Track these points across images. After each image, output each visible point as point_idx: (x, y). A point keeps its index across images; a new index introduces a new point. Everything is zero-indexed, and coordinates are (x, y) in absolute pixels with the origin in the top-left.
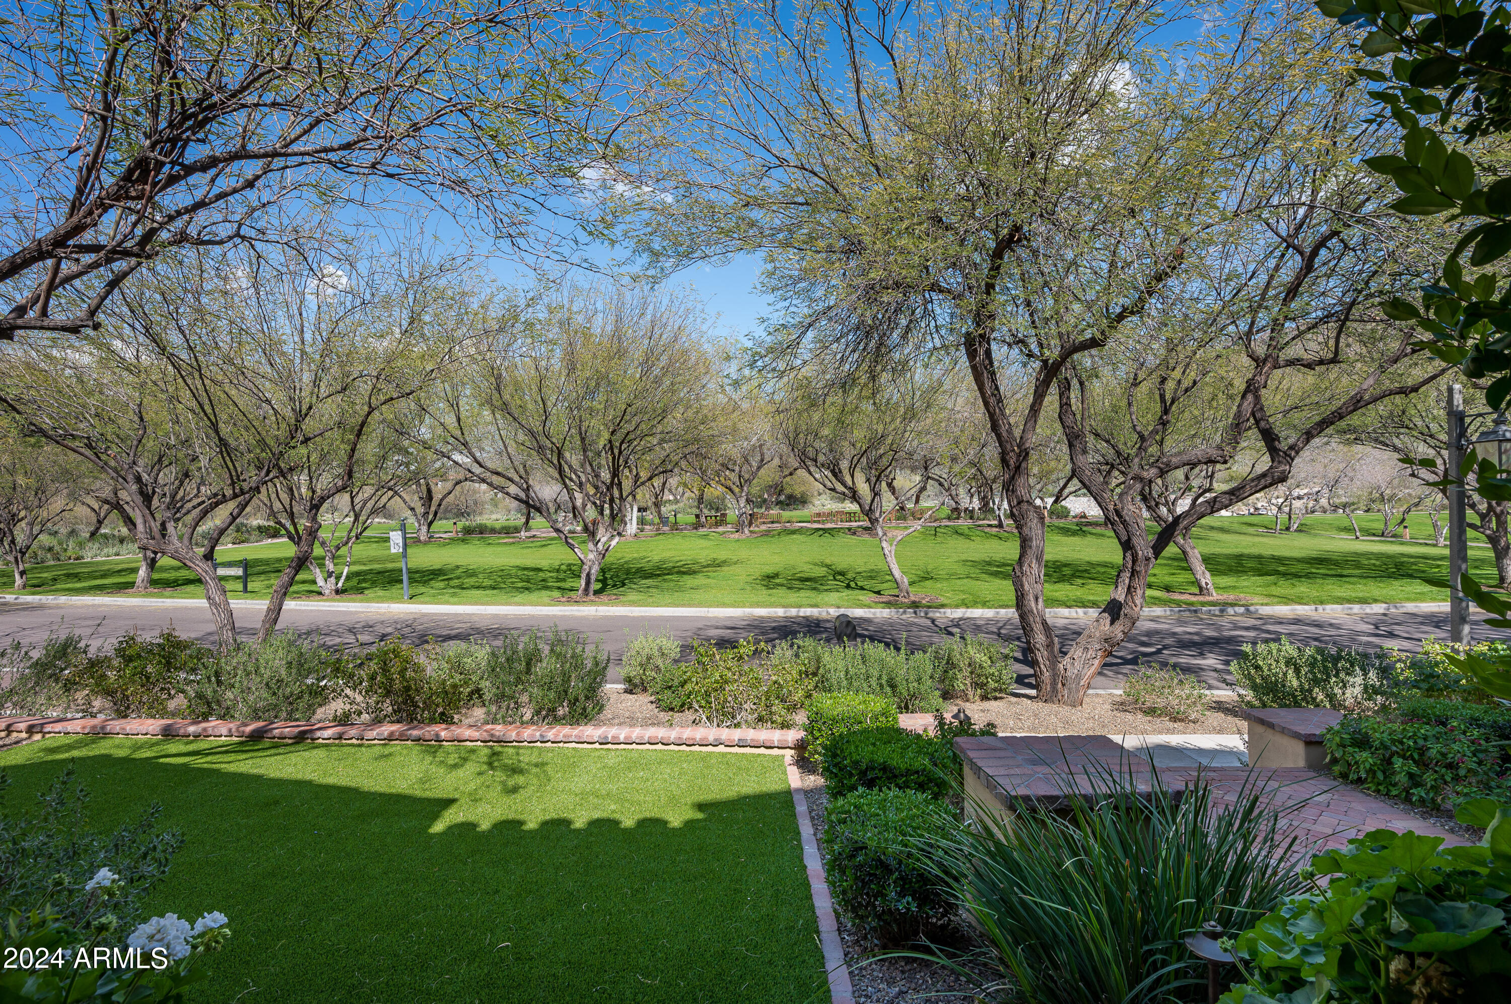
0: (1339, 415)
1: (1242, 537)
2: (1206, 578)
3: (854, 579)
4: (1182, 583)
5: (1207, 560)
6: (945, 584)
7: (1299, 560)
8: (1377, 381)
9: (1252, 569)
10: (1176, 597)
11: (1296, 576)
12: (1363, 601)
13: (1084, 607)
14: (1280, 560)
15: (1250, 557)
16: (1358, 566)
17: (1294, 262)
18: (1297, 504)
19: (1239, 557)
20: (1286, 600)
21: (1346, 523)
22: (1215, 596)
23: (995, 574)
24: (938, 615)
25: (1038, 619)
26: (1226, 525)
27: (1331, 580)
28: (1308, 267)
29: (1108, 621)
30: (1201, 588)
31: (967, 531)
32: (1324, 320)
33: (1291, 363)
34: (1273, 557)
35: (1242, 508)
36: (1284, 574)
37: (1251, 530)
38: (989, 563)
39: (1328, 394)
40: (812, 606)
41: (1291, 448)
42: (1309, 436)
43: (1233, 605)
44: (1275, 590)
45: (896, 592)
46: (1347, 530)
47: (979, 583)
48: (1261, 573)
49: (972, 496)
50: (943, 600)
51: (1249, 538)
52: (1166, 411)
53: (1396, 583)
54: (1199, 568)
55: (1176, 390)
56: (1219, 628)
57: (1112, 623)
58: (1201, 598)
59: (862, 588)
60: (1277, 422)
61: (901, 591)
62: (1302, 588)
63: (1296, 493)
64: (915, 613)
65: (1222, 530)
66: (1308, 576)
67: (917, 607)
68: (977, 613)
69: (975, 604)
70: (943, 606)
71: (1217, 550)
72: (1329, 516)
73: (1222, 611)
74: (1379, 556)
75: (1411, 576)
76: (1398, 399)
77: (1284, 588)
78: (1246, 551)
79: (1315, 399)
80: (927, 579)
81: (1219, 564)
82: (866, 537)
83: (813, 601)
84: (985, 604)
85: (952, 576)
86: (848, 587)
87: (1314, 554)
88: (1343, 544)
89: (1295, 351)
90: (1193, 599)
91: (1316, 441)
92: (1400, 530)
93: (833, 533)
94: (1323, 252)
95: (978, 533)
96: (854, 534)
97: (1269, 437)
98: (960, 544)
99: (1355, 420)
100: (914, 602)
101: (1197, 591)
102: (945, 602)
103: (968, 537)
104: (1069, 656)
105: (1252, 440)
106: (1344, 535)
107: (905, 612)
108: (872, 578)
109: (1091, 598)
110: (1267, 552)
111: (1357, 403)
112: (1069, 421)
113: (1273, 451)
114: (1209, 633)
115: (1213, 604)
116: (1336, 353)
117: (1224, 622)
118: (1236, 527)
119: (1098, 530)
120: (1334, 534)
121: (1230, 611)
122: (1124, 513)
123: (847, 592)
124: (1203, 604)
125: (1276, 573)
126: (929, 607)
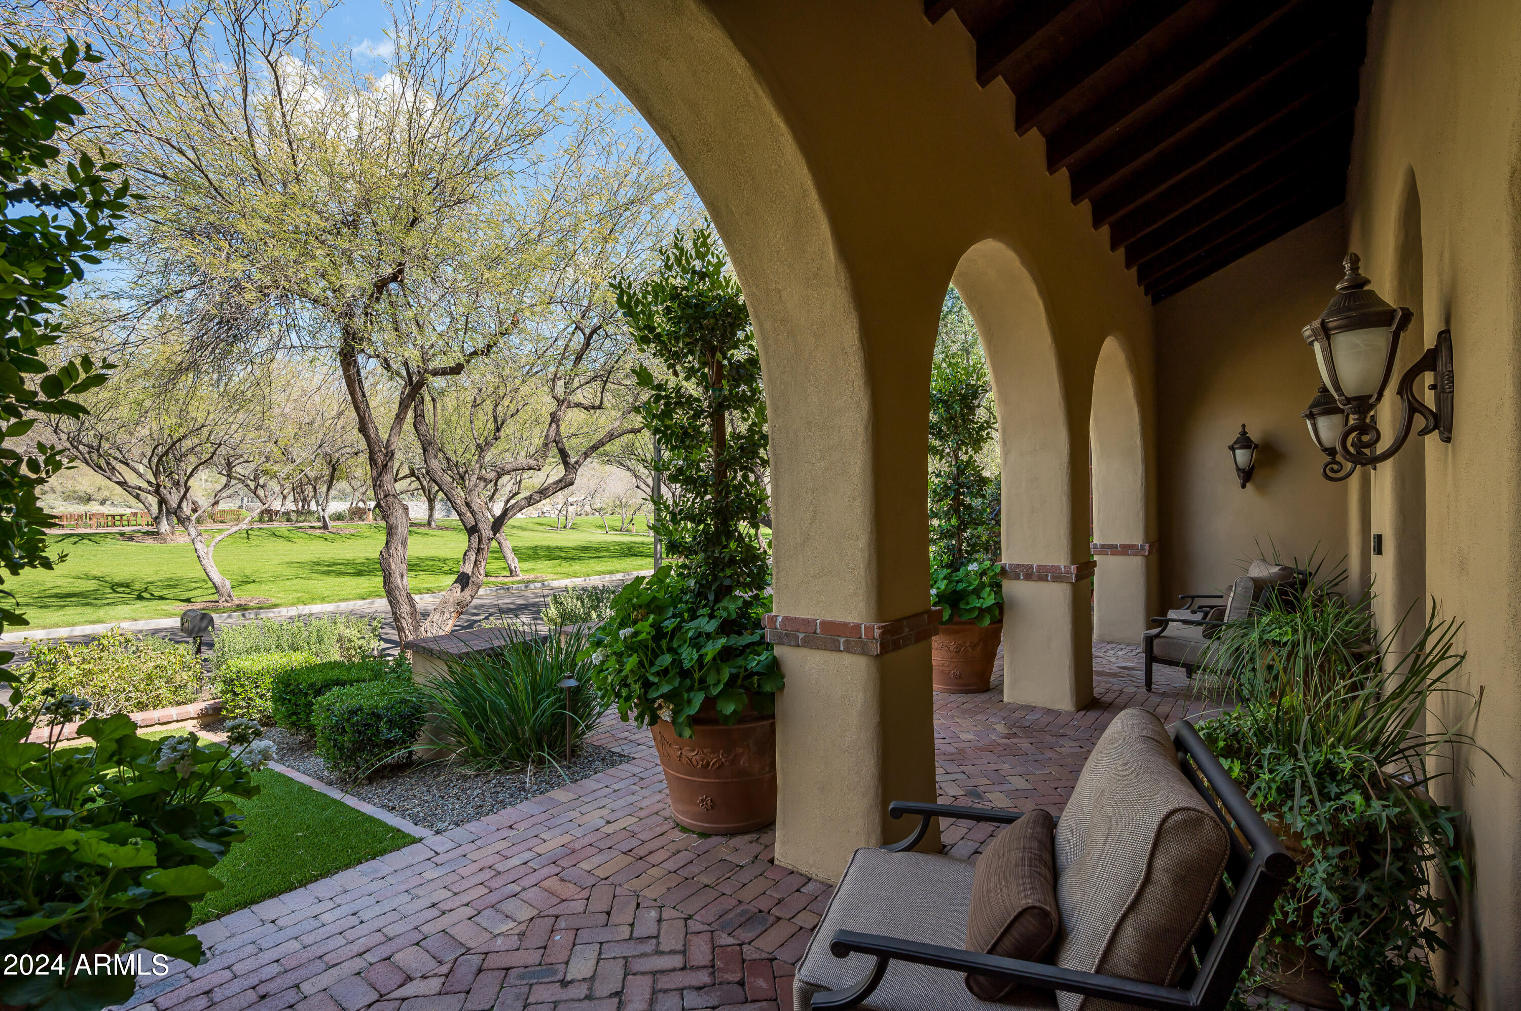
0: (601, 443)
1: (536, 534)
2: (514, 563)
3: (146, 590)
4: (496, 570)
5: (516, 551)
6: (272, 585)
7: (573, 548)
8: (621, 424)
9: (544, 556)
10: (494, 579)
11: (573, 559)
12: (611, 573)
13: (421, 593)
14: (561, 549)
15: (541, 548)
16: (608, 551)
17: (579, 338)
18: (571, 509)
19: (535, 548)
20: (568, 575)
21: (600, 522)
22: (522, 576)
23: (328, 573)
24: (271, 615)
25: (403, 593)
26: (523, 524)
27: (593, 560)
28: (587, 344)
29: (459, 590)
30: (511, 571)
31: (286, 533)
32: (594, 379)
33: (578, 405)
34: (557, 547)
35: (532, 512)
36: (565, 558)
37: (541, 528)
38: (318, 564)
39: (593, 428)
40: (93, 622)
41: (576, 462)
42: (586, 455)
43: (533, 582)
44: (560, 570)
45: (216, 597)
46: (600, 527)
47: (310, 582)
48: (551, 559)
49: (285, 497)
50: (274, 601)
51: (540, 534)
52: (498, 430)
53: (628, 560)
54: (510, 555)
55: (505, 414)
56: (526, 598)
57: (462, 590)
58: (511, 579)
59: (162, 598)
60: (567, 444)
61: (221, 595)
62: (577, 567)
63: (571, 500)
64: (243, 615)
65: (521, 528)
66: (580, 558)
67: (246, 610)
68: (316, 608)
69: (313, 600)
70: (276, 606)
71: (519, 544)
72: (591, 517)
73: (526, 587)
74: (619, 544)
75: (636, 555)
76: (630, 436)
77: (566, 567)
78: (539, 544)
79: (585, 430)
80: (247, 583)
81: (521, 553)
82: (150, 542)
83: (94, 617)
84: (323, 600)
85: (276, 578)
86: (140, 598)
87: (583, 544)
88: (598, 537)
89: (578, 397)
90: (505, 580)
91: (589, 460)
92: (631, 526)
93: (97, 538)
94: (595, 336)
95: (300, 534)
96: (131, 539)
97: (564, 454)
98: (281, 544)
99: (608, 447)
100: (238, 606)
101: (508, 574)
102: (278, 602)
103: (288, 539)
104: (429, 619)
105: (553, 457)
106: (599, 531)
107: (230, 616)
108: (174, 587)
109: (425, 586)
110: (553, 544)
111: (611, 436)
112: (423, 429)
113: (566, 464)
114: (520, 602)
115: (520, 582)
116: (601, 403)
117: (528, 594)
118: (531, 526)
119: (422, 530)
120: (593, 529)
121: (532, 586)
122: (472, 505)
123: (140, 604)
124: (513, 583)
125: (560, 558)
126: (260, 608)
